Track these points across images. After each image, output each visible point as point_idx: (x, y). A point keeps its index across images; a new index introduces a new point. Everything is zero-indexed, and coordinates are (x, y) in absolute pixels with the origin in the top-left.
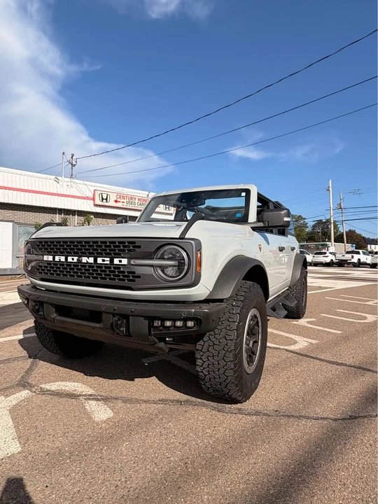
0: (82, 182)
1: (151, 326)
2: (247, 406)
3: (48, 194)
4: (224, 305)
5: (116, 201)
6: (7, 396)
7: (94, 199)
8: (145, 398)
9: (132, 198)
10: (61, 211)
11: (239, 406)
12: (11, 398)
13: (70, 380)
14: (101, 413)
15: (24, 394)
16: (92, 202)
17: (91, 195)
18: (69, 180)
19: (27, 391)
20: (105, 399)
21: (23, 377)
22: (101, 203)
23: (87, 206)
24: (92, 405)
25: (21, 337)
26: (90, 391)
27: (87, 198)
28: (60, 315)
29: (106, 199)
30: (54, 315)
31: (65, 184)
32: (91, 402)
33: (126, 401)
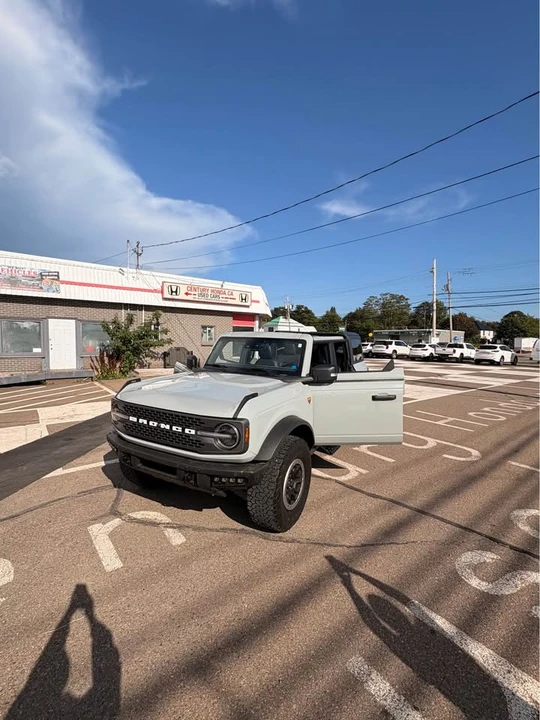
0: (148, 272)
1: (212, 481)
2: (288, 534)
3: (112, 287)
4: (267, 465)
5: (187, 294)
6: (104, 523)
7: (162, 292)
8: (210, 526)
9: (204, 290)
10: (126, 306)
11: (280, 534)
12: (107, 525)
13: (152, 510)
14: (177, 538)
15: (117, 521)
16: (160, 295)
17: (159, 288)
18: (134, 271)
19: (118, 519)
20: (180, 527)
21: (112, 506)
22: (170, 297)
23: (155, 300)
24: (170, 533)
25: (103, 464)
26: (168, 520)
27: (155, 291)
28: (144, 465)
29: (176, 292)
30: (140, 465)
31: (130, 275)
32: (169, 530)
33: (196, 529)
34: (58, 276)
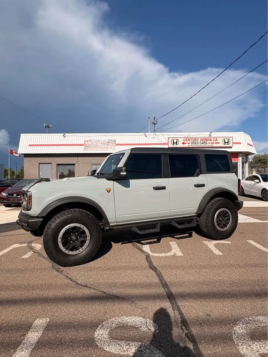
0: (160, 133)
3: (140, 144)
5: (183, 143)
6: (21, 244)
7: (168, 144)
9: (195, 139)
17: (166, 142)
18: (152, 134)
19: (27, 244)
22: (172, 146)
27: (164, 144)
29: (176, 143)
31: (151, 137)
32: (31, 252)
34: (115, 142)
